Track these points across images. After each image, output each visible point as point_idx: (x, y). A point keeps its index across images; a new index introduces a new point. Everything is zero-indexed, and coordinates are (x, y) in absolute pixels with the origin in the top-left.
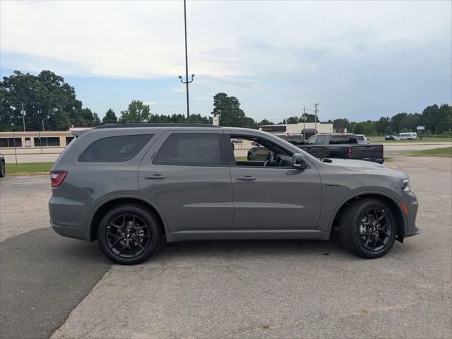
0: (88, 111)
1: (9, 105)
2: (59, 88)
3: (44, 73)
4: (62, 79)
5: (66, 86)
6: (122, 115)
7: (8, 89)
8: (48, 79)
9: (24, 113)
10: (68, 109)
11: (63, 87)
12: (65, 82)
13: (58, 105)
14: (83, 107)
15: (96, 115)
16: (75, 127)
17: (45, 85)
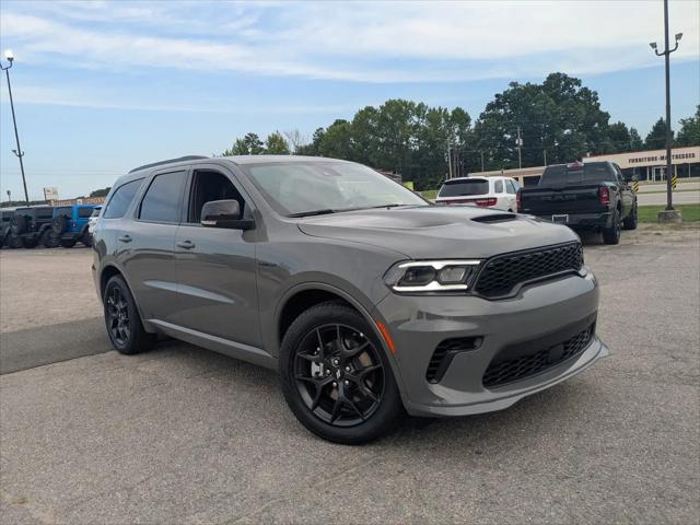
0: (621, 126)
1: (501, 134)
2: (574, 97)
3: (551, 77)
4: (578, 82)
5: (585, 91)
6: (682, 126)
7: (502, 111)
8: (558, 86)
9: (519, 142)
10: (587, 127)
11: (580, 94)
12: (583, 85)
13: (568, 124)
14: (611, 122)
15: (634, 131)
16: (592, 155)
17: (551, 97)
